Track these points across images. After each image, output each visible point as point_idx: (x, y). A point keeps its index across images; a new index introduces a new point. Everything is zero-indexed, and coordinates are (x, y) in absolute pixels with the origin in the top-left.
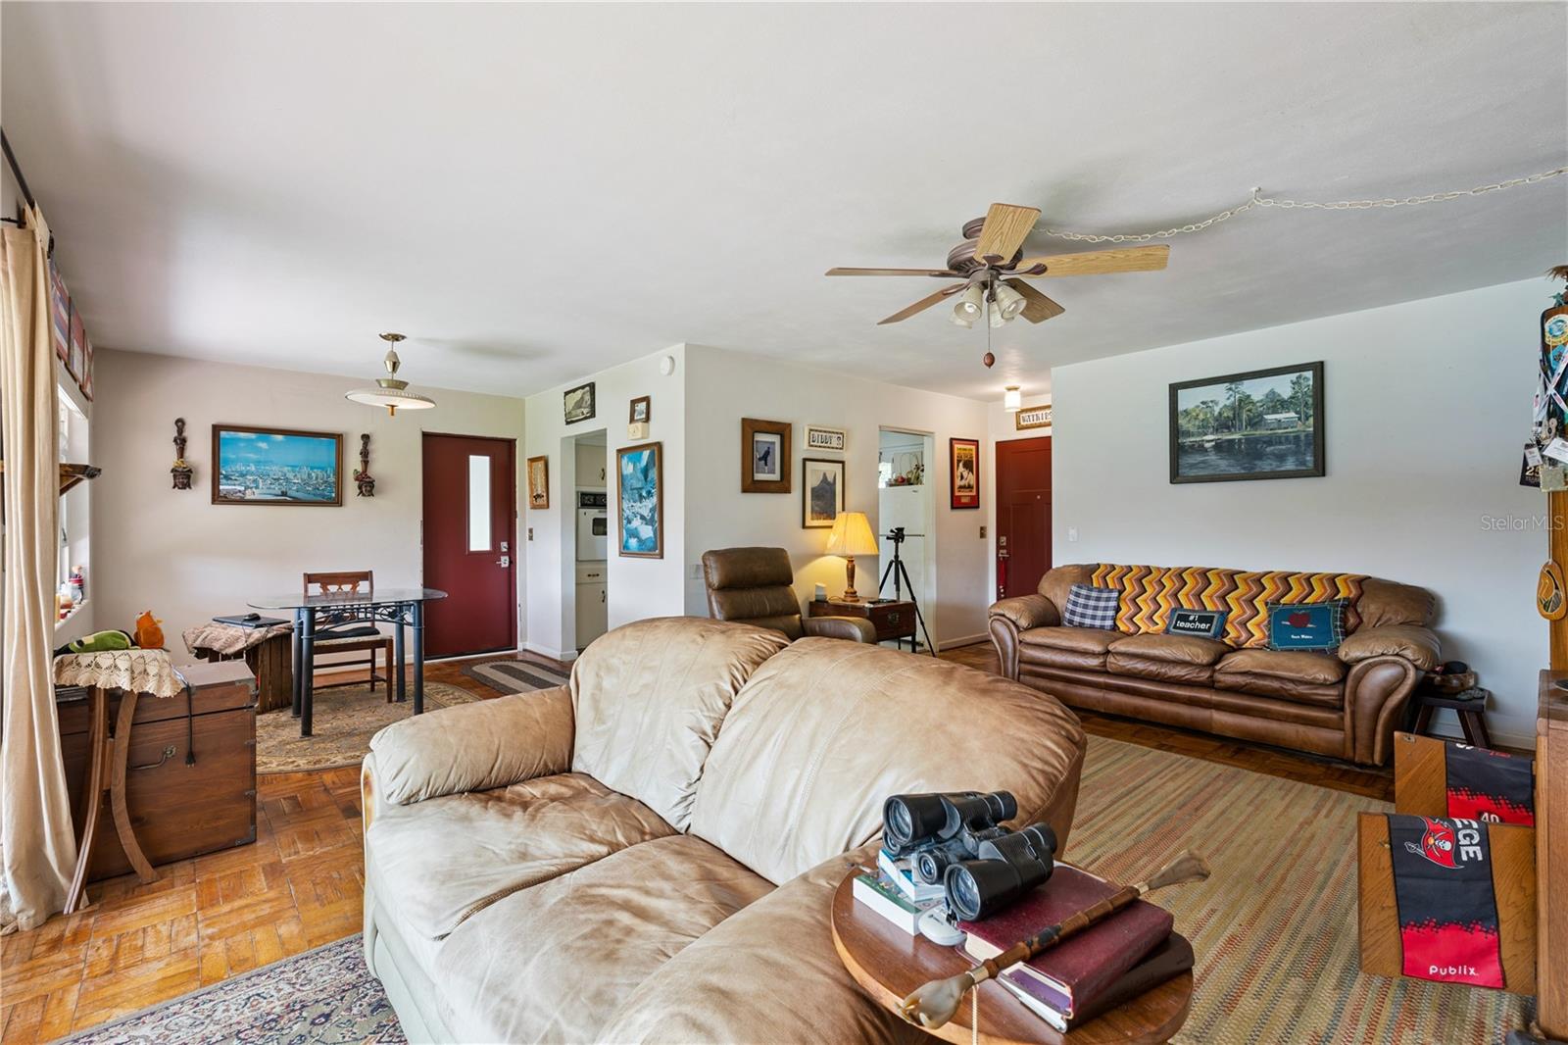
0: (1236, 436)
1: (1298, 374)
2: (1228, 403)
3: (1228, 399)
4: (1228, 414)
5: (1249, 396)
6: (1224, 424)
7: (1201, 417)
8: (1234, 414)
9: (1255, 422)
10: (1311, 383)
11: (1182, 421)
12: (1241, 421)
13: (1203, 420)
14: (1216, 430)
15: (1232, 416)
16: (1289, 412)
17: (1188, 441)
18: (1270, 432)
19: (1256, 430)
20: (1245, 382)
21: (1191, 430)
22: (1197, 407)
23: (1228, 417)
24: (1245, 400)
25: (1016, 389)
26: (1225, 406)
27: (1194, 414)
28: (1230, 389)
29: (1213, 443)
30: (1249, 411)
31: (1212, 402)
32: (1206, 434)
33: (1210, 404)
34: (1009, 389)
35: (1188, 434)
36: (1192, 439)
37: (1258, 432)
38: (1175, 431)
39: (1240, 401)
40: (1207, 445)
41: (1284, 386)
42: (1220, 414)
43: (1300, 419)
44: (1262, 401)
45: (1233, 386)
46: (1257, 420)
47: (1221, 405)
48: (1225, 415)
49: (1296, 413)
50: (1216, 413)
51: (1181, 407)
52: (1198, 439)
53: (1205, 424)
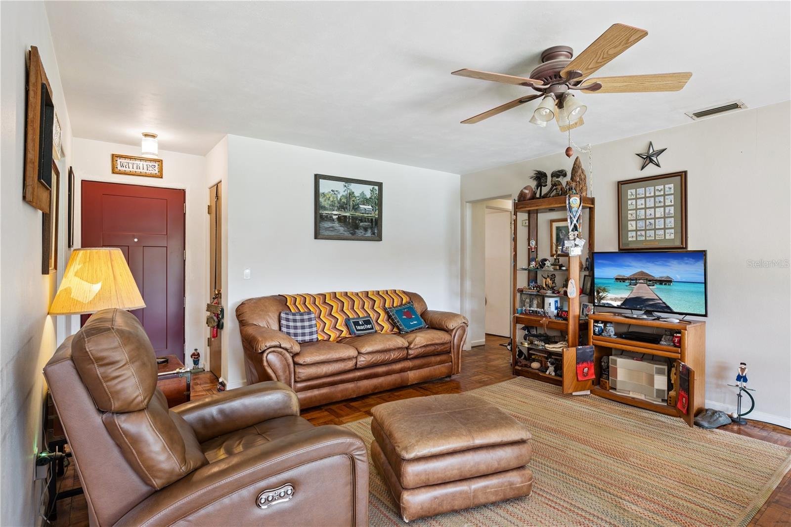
0: (347, 214)
1: (373, 186)
2: (344, 194)
3: (344, 192)
4: (344, 200)
5: (353, 193)
6: (342, 207)
7: (331, 199)
8: (347, 201)
9: (356, 208)
10: (377, 192)
11: (321, 200)
12: (350, 206)
13: (332, 201)
14: (339, 209)
15: (346, 202)
16: (369, 205)
17: (325, 212)
18: (362, 215)
19: (356, 213)
20: (352, 184)
21: (326, 206)
22: (330, 192)
23: (344, 202)
24: (351, 194)
25: (153, 136)
26: (343, 195)
27: (328, 196)
28: (345, 186)
29: (337, 216)
30: (353, 201)
31: (337, 191)
32: (334, 211)
33: (336, 193)
34: (146, 135)
35: (324, 208)
36: (327, 212)
37: (357, 214)
38: (317, 206)
39: (350, 194)
40: (335, 217)
41: (367, 190)
42: (340, 199)
43: (373, 210)
44: (358, 197)
45: (347, 185)
46: (357, 207)
47: (341, 195)
48: (343, 200)
49: (372, 207)
50: (339, 199)
51: (321, 191)
52: (330, 212)
53: (333, 204)
